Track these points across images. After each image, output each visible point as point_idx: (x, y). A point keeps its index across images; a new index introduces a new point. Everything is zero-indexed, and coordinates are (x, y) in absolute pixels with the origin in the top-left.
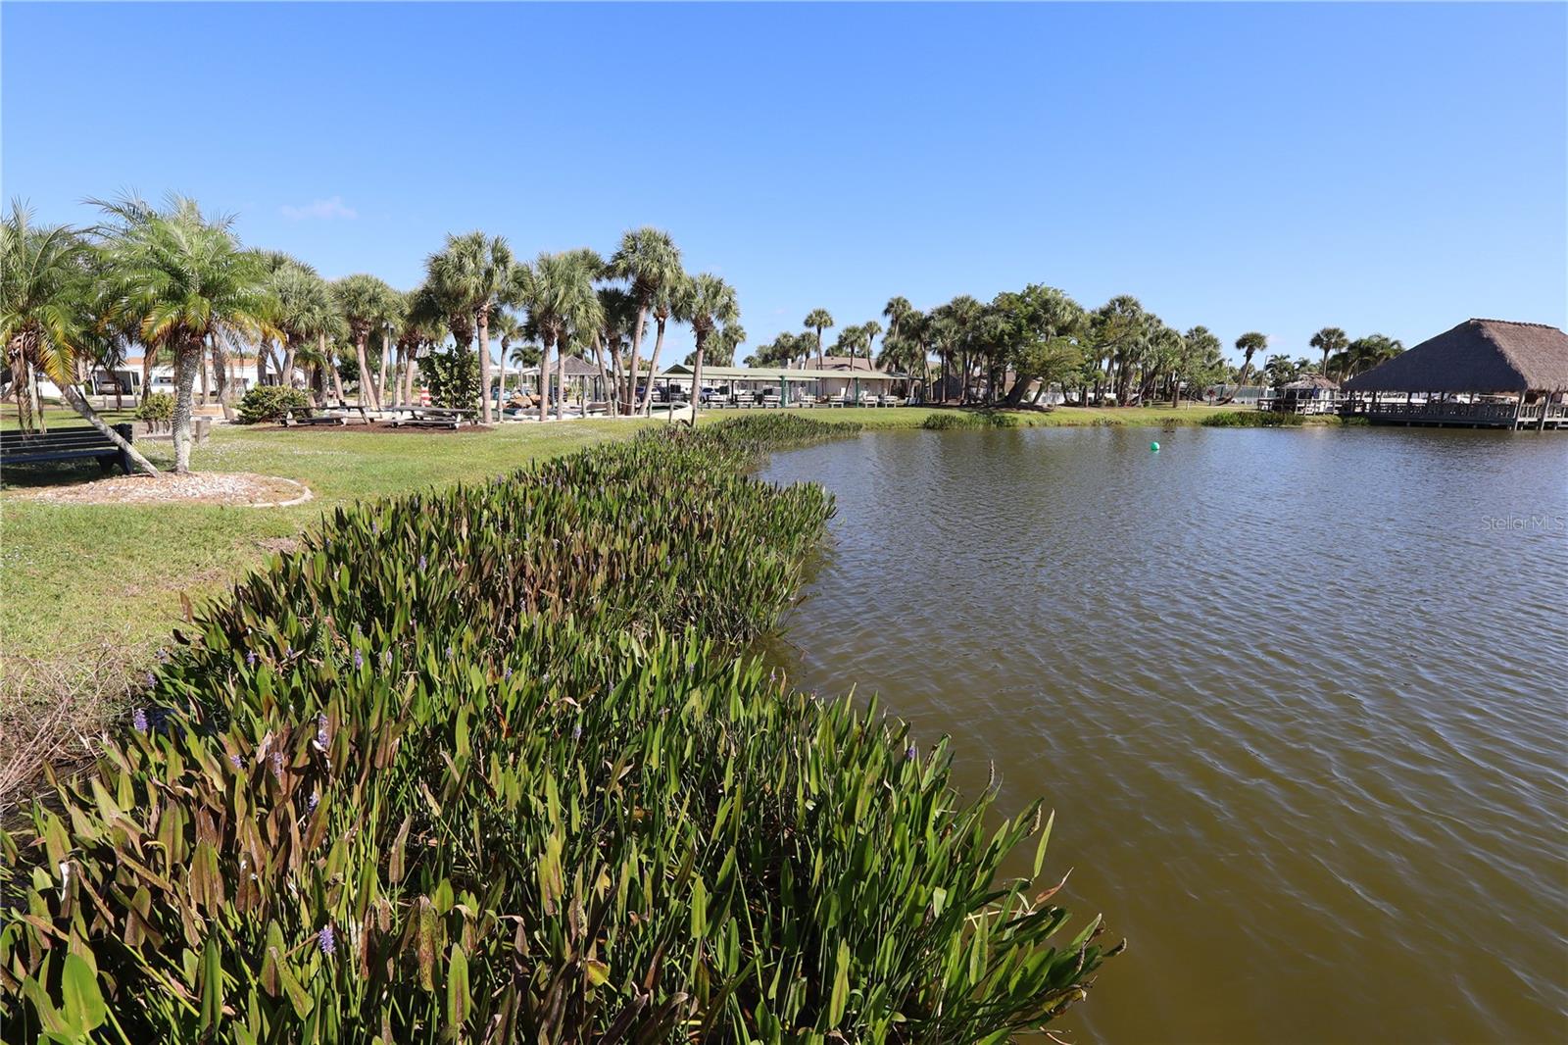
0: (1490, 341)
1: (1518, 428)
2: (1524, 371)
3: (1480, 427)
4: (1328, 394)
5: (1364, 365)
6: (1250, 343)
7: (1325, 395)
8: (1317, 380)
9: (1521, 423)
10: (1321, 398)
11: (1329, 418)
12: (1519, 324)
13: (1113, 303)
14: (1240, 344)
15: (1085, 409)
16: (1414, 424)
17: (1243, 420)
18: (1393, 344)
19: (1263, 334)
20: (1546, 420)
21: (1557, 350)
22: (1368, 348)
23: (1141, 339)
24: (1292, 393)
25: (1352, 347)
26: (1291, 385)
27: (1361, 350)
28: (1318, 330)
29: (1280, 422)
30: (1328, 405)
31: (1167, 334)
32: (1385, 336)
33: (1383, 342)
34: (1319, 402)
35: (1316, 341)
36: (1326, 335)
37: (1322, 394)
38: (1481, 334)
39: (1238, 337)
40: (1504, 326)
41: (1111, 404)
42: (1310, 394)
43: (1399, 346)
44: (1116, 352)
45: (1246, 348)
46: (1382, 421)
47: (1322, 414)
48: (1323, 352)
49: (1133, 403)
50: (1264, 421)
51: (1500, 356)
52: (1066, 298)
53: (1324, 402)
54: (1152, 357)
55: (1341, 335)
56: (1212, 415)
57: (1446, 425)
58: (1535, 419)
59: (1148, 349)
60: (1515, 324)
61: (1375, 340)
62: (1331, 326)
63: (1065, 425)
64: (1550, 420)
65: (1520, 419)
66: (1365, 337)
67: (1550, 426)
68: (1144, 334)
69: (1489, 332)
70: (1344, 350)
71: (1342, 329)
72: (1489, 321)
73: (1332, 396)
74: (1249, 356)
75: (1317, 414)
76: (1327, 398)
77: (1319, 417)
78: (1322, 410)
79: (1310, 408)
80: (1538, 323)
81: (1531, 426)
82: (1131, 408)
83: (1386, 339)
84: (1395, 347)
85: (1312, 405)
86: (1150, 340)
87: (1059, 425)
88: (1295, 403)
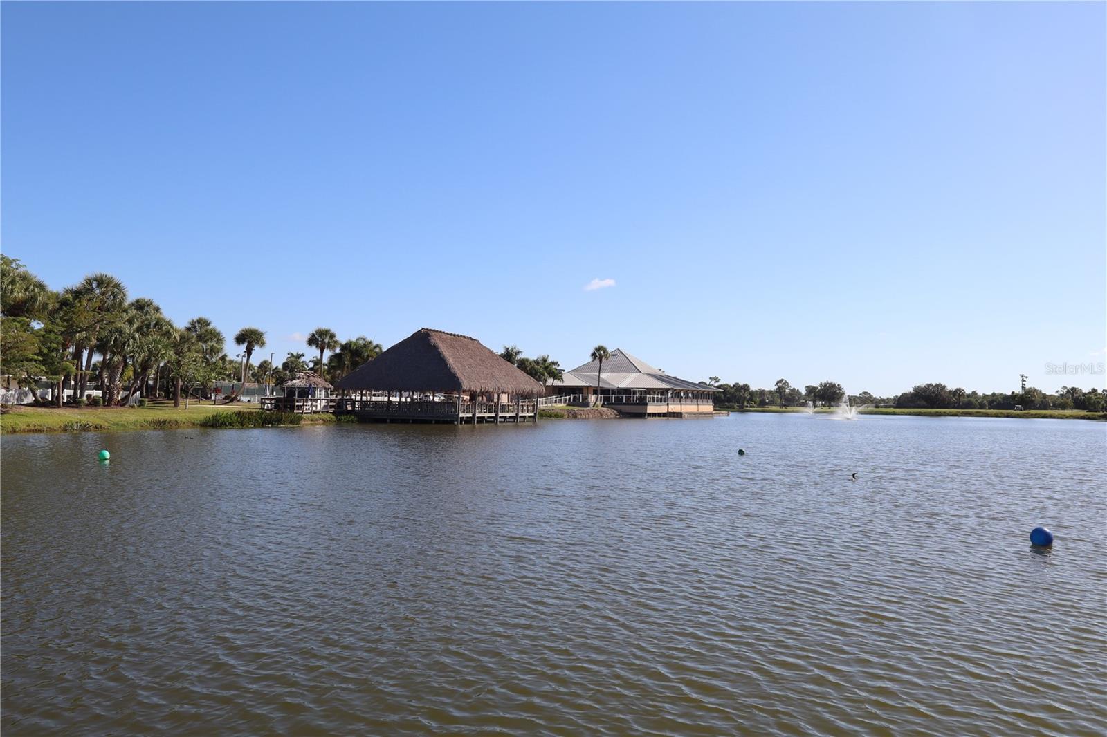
0: (435, 348)
1: (461, 423)
2: (459, 374)
3: (438, 422)
4: (323, 392)
5: (354, 364)
6: (249, 338)
7: (321, 394)
8: (312, 378)
9: (462, 418)
10: (318, 396)
11: (325, 416)
12: (454, 335)
13: (89, 282)
14: (240, 339)
15: (56, 411)
16: (393, 421)
17: (243, 420)
18: (375, 347)
19: (260, 330)
20: (477, 415)
21: (479, 358)
22: (357, 350)
23: (126, 328)
24: (291, 391)
25: (344, 347)
26: (290, 383)
27: (351, 351)
28: (313, 330)
29: (279, 421)
30: (324, 403)
31: (159, 324)
32: (369, 339)
33: (367, 344)
34: (316, 401)
35: (312, 341)
36: (320, 336)
37: (318, 392)
38: (429, 342)
39: (237, 332)
40: (444, 336)
41: (93, 403)
42: (306, 393)
43: (381, 349)
44: (94, 341)
45: (246, 345)
46: (372, 418)
47: (318, 412)
48: (319, 351)
49: (123, 402)
50: (263, 420)
51: (443, 361)
52: (21, 270)
53: (320, 401)
54: (141, 348)
55: (332, 336)
56: (210, 415)
57: (415, 422)
58: (470, 415)
59: (134, 338)
60: (451, 334)
61: (361, 342)
62: (324, 327)
63: (23, 431)
64: (480, 415)
65: (461, 415)
66: (354, 340)
67: (481, 420)
68: (130, 322)
69: (435, 340)
70: (338, 351)
71: (333, 331)
72: (434, 331)
73: (327, 395)
74: (249, 352)
75: (315, 412)
76: (323, 397)
77: (316, 416)
78: (319, 409)
79: (308, 407)
80: (466, 336)
81: (468, 421)
82: (119, 409)
83: (370, 342)
84: (377, 350)
85: (310, 403)
86: (139, 330)
87: (14, 431)
88: (293, 401)
